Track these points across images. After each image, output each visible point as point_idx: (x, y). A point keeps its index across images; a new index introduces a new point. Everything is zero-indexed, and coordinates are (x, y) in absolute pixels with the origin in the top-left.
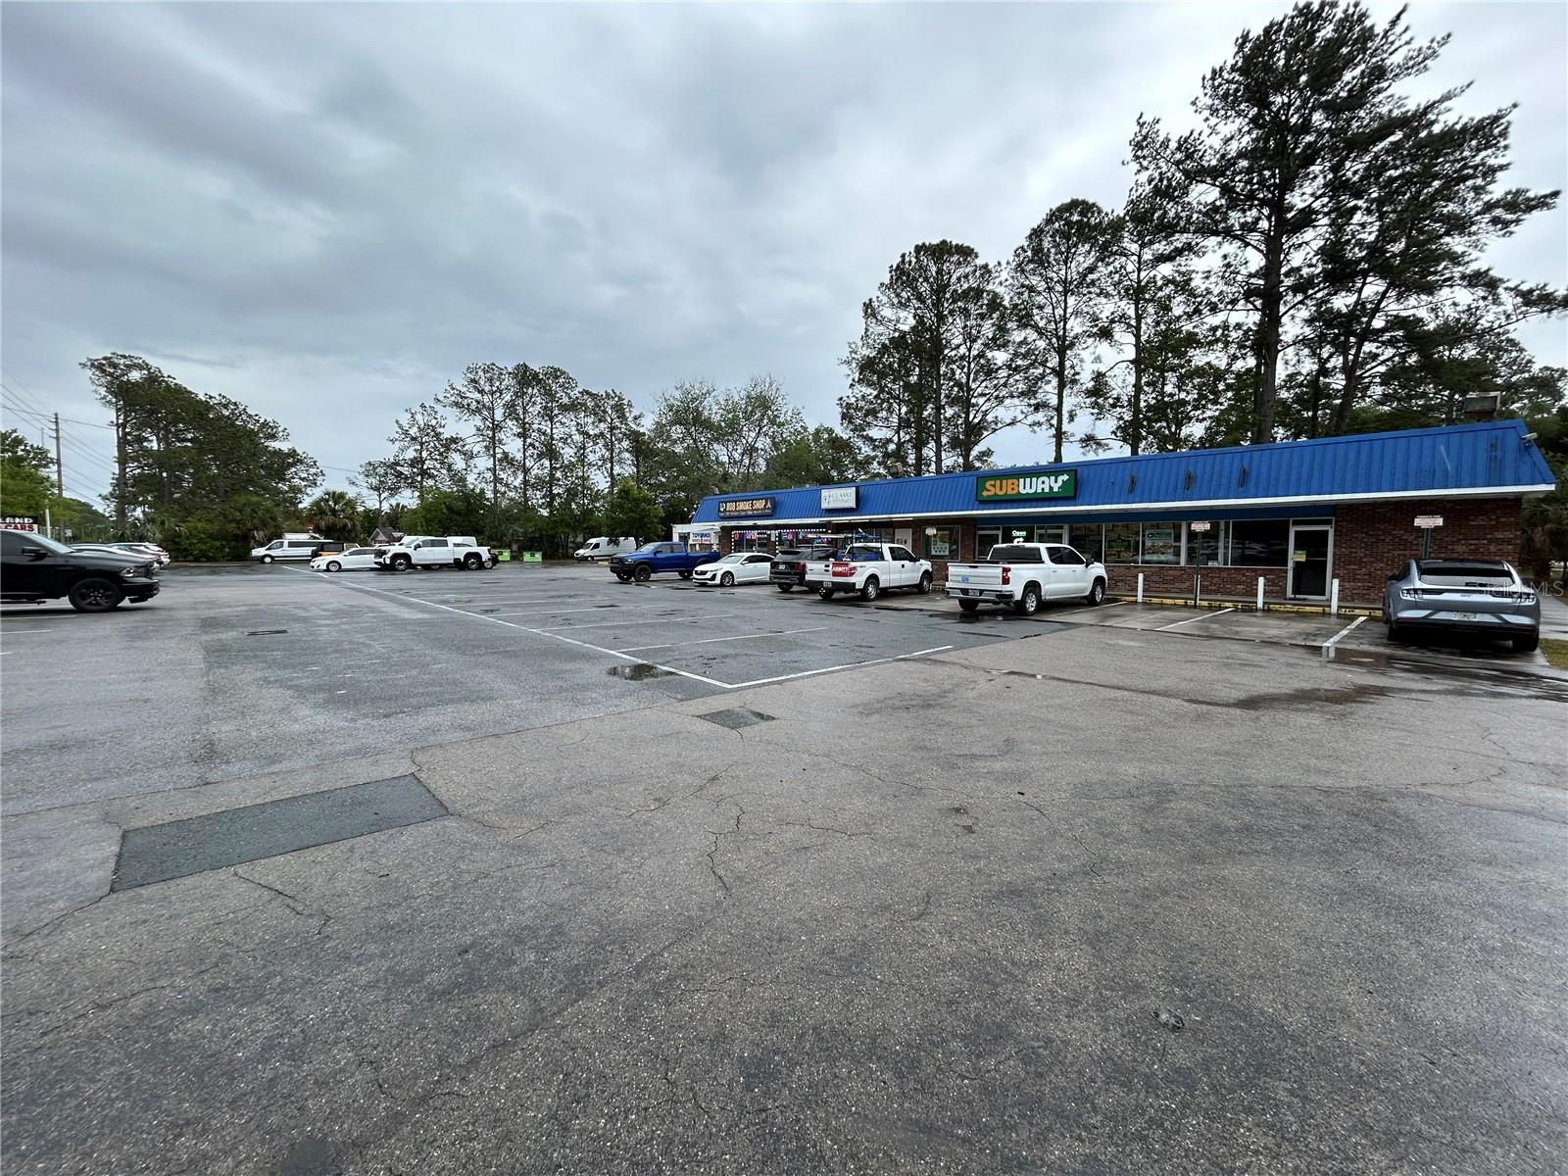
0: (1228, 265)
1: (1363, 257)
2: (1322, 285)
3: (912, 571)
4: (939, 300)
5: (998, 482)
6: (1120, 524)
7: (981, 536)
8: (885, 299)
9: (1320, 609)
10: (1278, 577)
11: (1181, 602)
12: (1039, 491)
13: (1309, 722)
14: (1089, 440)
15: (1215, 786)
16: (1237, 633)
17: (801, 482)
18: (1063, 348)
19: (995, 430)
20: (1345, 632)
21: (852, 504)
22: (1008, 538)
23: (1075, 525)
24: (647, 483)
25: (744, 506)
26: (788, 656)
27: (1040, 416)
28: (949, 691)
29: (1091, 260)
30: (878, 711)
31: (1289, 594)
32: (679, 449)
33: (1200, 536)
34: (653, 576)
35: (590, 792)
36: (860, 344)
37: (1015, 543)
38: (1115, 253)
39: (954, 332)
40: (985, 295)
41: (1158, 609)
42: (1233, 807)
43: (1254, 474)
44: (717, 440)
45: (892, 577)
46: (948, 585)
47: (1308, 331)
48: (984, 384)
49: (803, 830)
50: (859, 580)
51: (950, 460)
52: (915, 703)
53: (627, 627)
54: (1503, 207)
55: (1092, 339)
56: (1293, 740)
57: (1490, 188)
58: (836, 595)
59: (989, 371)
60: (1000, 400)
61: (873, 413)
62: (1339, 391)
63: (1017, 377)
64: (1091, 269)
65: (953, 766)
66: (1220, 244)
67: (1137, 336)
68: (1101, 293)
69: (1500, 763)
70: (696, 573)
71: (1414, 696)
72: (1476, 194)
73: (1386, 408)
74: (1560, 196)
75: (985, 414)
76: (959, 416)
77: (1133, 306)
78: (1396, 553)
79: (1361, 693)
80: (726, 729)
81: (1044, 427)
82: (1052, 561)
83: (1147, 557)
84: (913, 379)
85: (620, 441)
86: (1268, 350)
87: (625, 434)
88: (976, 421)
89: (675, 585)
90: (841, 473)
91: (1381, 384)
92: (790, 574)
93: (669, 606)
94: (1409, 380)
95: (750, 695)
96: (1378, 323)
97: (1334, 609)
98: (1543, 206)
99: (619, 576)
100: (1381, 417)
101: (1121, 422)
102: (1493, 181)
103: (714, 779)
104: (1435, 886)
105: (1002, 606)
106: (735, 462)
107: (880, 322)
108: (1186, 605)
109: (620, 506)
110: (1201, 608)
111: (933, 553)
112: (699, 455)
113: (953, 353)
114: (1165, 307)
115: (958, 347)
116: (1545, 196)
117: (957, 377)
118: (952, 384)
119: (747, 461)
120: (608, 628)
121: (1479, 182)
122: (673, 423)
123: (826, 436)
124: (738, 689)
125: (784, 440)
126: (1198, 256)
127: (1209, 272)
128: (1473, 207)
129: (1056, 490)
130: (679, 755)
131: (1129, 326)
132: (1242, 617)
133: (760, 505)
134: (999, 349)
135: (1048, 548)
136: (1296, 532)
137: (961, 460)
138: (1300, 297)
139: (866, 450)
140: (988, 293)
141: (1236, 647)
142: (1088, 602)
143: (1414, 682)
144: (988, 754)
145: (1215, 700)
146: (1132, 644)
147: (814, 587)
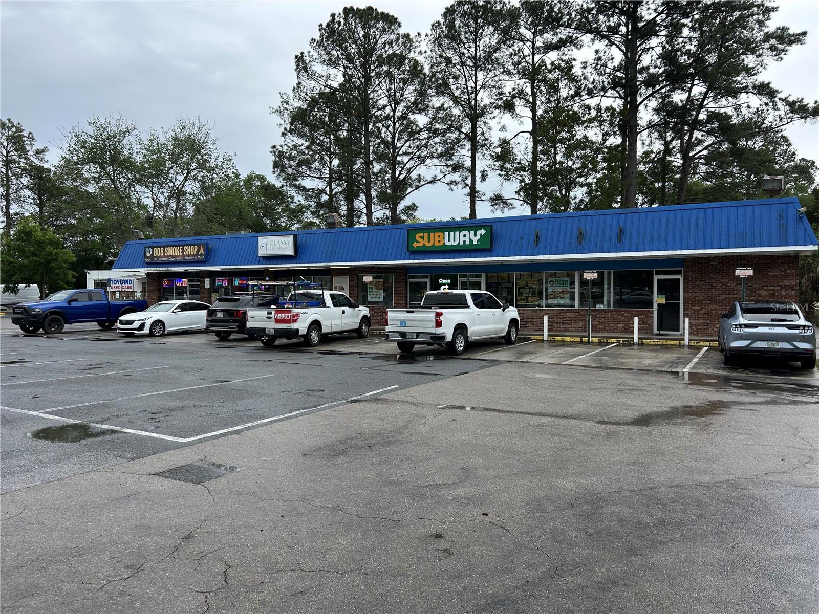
0: (599, 59)
1: (691, 64)
2: (665, 83)
3: (351, 317)
4: (366, 61)
5: (426, 235)
6: (526, 273)
7: (411, 283)
8: (316, 55)
9: (677, 342)
10: (647, 317)
11: (578, 339)
12: (462, 243)
13: (684, 432)
14: (497, 200)
15: (632, 491)
16: (623, 363)
17: (233, 228)
18: (475, 114)
19: (418, 187)
20: (696, 360)
21: (291, 252)
22: (436, 286)
23: (490, 274)
24: (53, 225)
25: (172, 252)
26: (241, 405)
27: (456, 176)
28: (405, 427)
29: (494, 42)
30: (342, 452)
31: (655, 331)
32: (92, 188)
33: (590, 283)
34: (67, 327)
35: (45, 569)
36: (292, 95)
37: (442, 290)
38: (514, 38)
39: (380, 94)
40: (407, 61)
41: (560, 346)
42: (648, 506)
43: (628, 232)
44: (139, 181)
45: (334, 322)
46: (388, 328)
47: (656, 119)
48: (407, 144)
49: (295, 575)
50: (302, 326)
51: (380, 212)
52: (375, 441)
53: (46, 385)
54: (776, 38)
55: (498, 111)
56: (677, 448)
57: (767, 23)
58: (279, 342)
59: (412, 132)
60: (422, 160)
61: (307, 163)
62: (679, 167)
63: (437, 140)
64: (497, 49)
65: (422, 497)
66: (593, 40)
67: (534, 111)
68: (505, 71)
69: (808, 453)
70: (121, 322)
71: (748, 407)
72: (760, 26)
73: (709, 183)
74: (808, 35)
75: (409, 171)
76: (386, 172)
77: (529, 85)
78: (724, 296)
79: (714, 408)
80: (190, 485)
81: (460, 186)
82: (476, 305)
83: (550, 302)
84: (343, 134)
85: (18, 177)
86: (630, 131)
87: (25, 169)
88: (402, 177)
89: (93, 336)
90: (273, 220)
91: (705, 164)
92: (228, 321)
93: (95, 359)
94: (722, 163)
95: (208, 448)
96: (702, 116)
97: (686, 342)
98: (798, 42)
99: (23, 328)
100: (706, 190)
101: (523, 184)
102: (769, 19)
103: (189, 537)
104: (788, 548)
105: (435, 346)
106: (161, 206)
107: (311, 76)
108: (582, 342)
109: (21, 250)
110: (593, 343)
111: (369, 299)
112: (119, 197)
113: (378, 113)
114: (554, 88)
115: (384, 107)
116: (799, 35)
117: (383, 135)
118: (378, 141)
119: (174, 205)
120: (21, 386)
121: (761, 17)
122: (84, 162)
123: (258, 183)
124: (194, 442)
125: (213, 186)
126: (578, 48)
127: (586, 63)
128: (759, 36)
129: (475, 242)
130: (143, 517)
131: (527, 101)
132: (624, 350)
133: (191, 250)
134: (420, 113)
135: (472, 295)
136: (658, 280)
137: (388, 213)
138: (650, 91)
139: (299, 199)
140: (410, 60)
141: (623, 375)
142: (503, 341)
143: (745, 396)
144: (450, 482)
145: (618, 420)
146: (545, 376)
147: (256, 335)
